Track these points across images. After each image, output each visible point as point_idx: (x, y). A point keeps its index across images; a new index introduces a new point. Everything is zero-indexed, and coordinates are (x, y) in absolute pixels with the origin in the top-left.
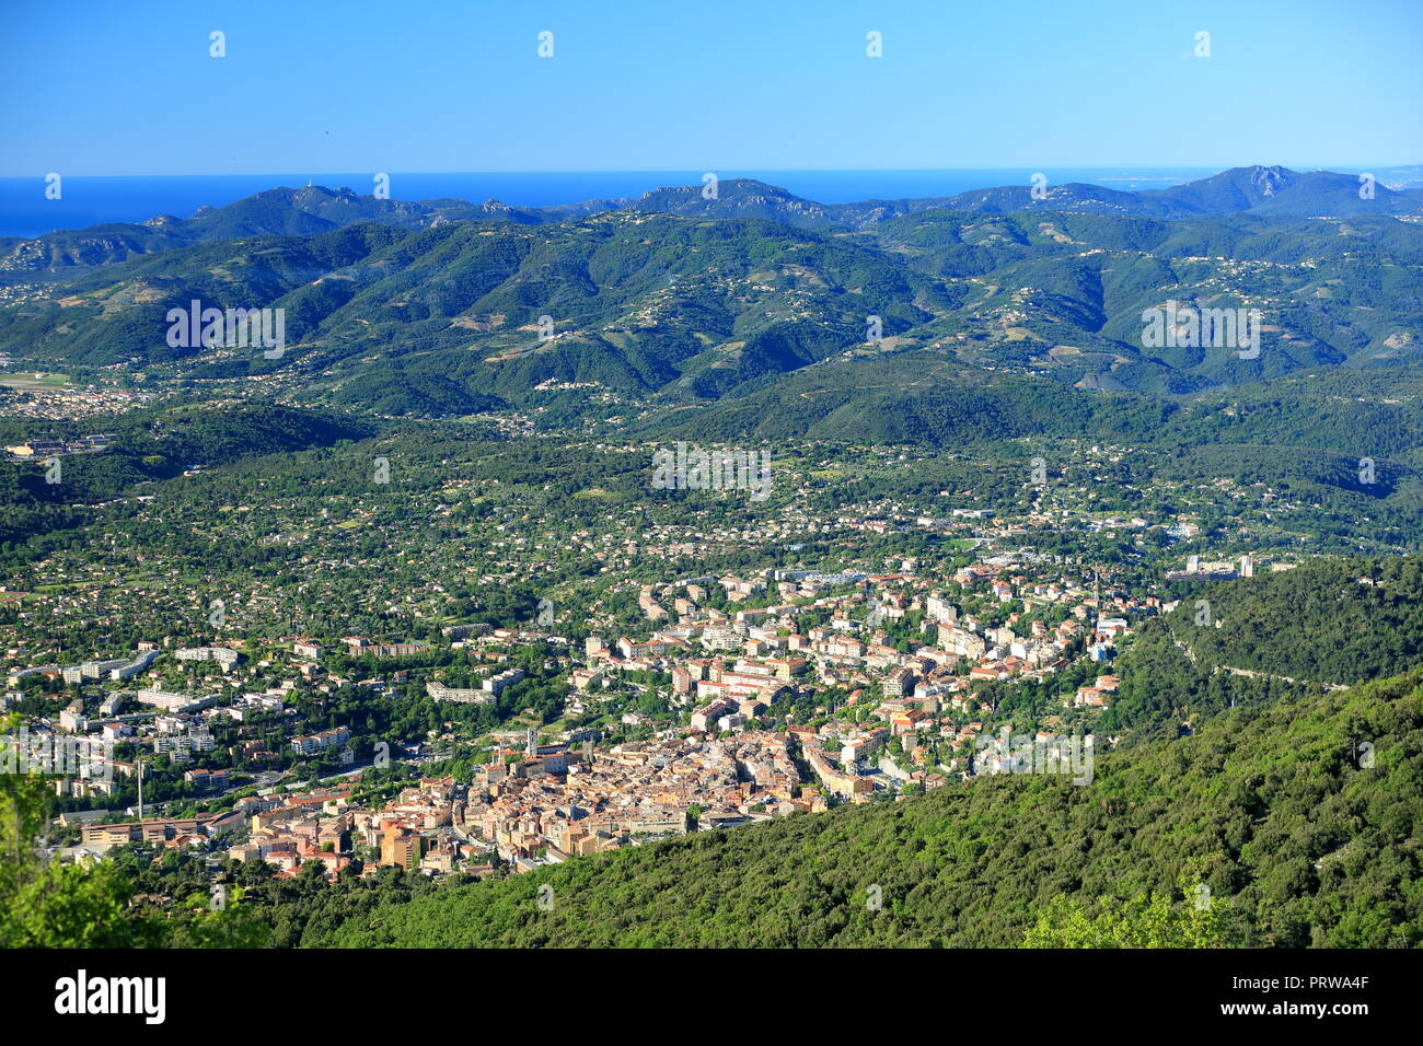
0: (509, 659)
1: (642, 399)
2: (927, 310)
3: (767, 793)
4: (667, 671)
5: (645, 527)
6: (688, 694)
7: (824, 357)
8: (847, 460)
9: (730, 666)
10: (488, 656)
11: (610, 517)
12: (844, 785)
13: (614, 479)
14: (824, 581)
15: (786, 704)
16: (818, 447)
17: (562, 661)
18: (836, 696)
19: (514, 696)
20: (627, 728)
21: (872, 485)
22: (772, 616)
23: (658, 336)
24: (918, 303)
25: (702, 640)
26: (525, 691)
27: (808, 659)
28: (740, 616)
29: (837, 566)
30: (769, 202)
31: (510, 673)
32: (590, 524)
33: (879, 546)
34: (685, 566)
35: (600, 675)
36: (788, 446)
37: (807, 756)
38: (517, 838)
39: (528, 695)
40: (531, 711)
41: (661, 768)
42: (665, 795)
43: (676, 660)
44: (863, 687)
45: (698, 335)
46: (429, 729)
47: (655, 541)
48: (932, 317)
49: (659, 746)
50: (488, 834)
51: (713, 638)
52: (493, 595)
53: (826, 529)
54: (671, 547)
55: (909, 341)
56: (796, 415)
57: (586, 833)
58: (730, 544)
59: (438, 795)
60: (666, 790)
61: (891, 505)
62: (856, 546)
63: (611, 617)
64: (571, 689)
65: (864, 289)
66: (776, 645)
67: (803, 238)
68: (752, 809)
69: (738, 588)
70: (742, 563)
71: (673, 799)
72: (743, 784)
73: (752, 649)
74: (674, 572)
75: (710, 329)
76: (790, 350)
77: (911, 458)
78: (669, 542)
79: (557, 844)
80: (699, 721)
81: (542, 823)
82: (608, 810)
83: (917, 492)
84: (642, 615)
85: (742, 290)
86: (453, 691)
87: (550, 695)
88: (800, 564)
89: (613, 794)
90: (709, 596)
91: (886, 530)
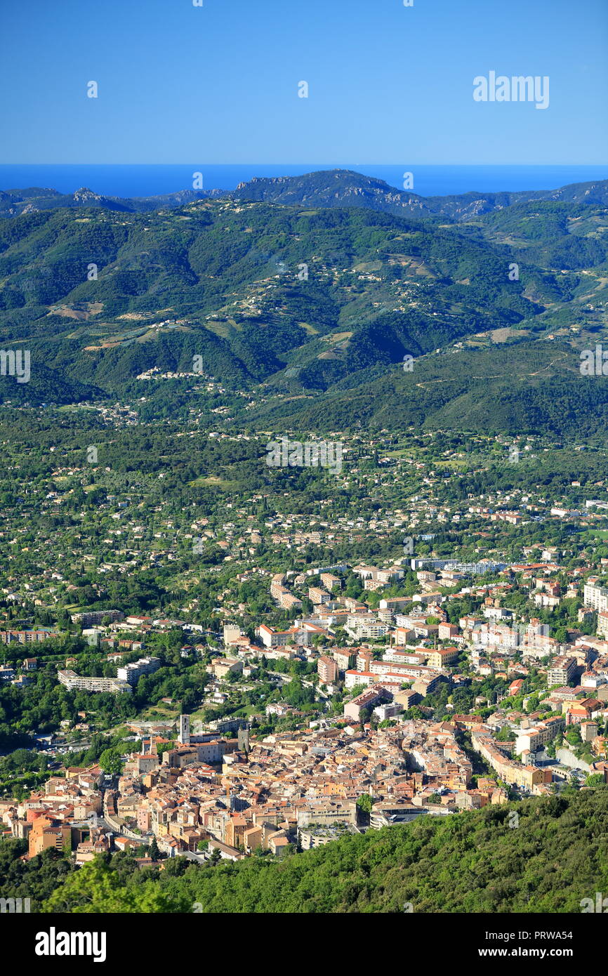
0: (144, 647)
1: (247, 390)
2: (537, 302)
3: (440, 785)
4: (311, 660)
5: (267, 515)
6: (335, 684)
7: (433, 349)
8: (471, 450)
9: (378, 655)
10: (122, 644)
11: (230, 506)
12: (522, 777)
13: (231, 467)
14: (464, 570)
15: (443, 694)
16: (440, 436)
17: (200, 649)
18: (495, 687)
19: (150, 686)
20: (274, 718)
21: (500, 476)
22: (418, 603)
23: (262, 326)
24: (528, 295)
25: (345, 628)
26: (162, 680)
27: (460, 649)
28: (383, 604)
29: (473, 556)
30: (367, 194)
31: (146, 661)
32: (210, 513)
33: (515, 536)
34: (313, 555)
35: (240, 663)
36: (408, 435)
37: (477, 746)
38: (175, 829)
39: (165, 684)
40: (169, 701)
41: (322, 758)
42: (332, 785)
43: (320, 649)
44: (523, 677)
45: (303, 325)
46: (62, 719)
47: (278, 529)
48: (543, 309)
49: (315, 735)
50: (143, 826)
51: (358, 625)
52: (116, 584)
53: (456, 519)
54: (296, 536)
55: (522, 333)
56: (412, 405)
57: (250, 825)
58: (357, 533)
59: (86, 784)
60: (332, 780)
61: (520, 496)
62: (490, 535)
63: (241, 607)
64: (210, 678)
65: (472, 280)
66: (426, 633)
67: (407, 229)
68: (426, 800)
69: (376, 577)
70: (372, 553)
71: (341, 789)
72: (414, 775)
73: (400, 637)
74: (304, 561)
75: (315, 320)
76: (398, 340)
77: (537, 448)
78: (293, 531)
79: (218, 836)
80: (352, 711)
81: (202, 814)
82: (270, 801)
83: (548, 482)
84: (274, 604)
85: (347, 280)
86: (86, 679)
87: (188, 685)
88: (434, 554)
89: (275, 785)
90: (344, 585)
91: (518, 521)
